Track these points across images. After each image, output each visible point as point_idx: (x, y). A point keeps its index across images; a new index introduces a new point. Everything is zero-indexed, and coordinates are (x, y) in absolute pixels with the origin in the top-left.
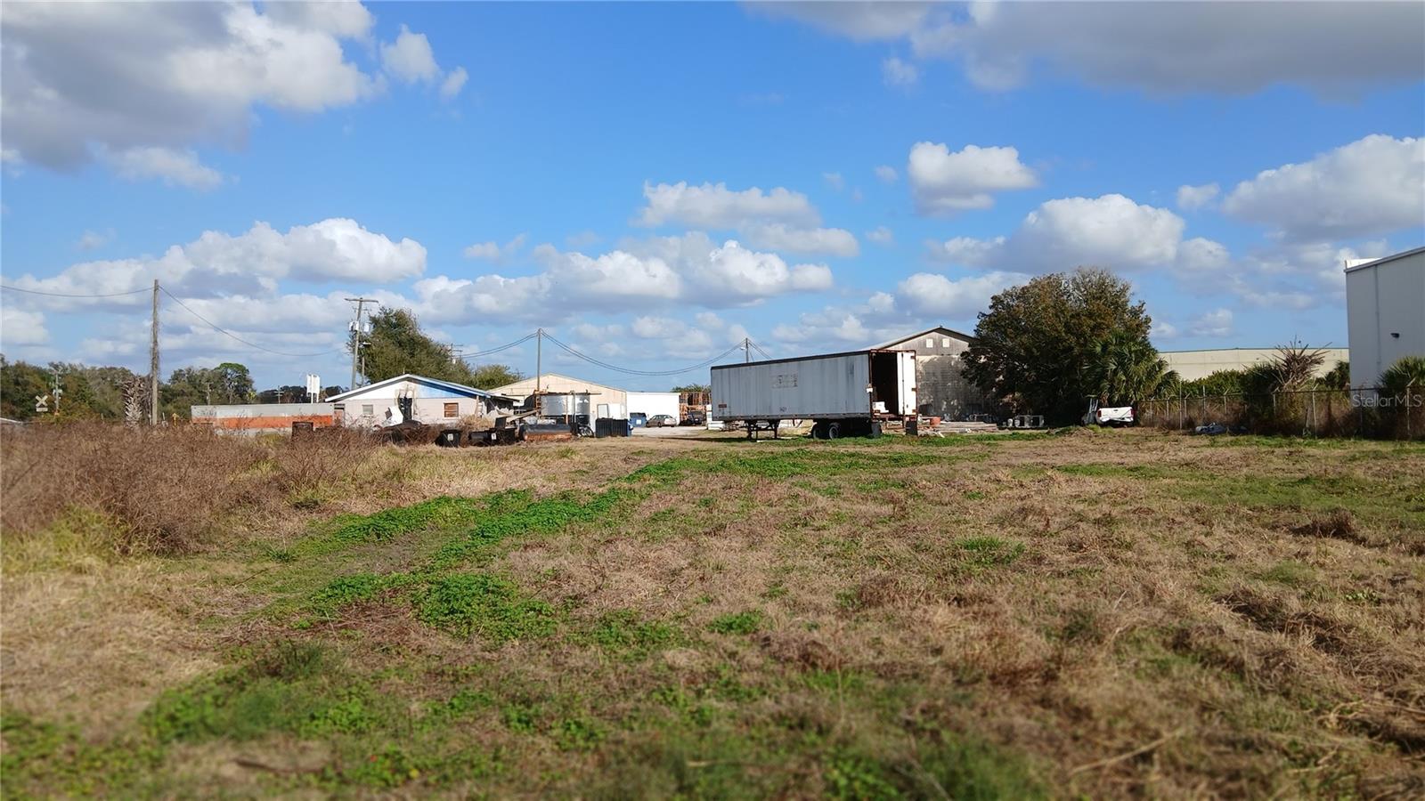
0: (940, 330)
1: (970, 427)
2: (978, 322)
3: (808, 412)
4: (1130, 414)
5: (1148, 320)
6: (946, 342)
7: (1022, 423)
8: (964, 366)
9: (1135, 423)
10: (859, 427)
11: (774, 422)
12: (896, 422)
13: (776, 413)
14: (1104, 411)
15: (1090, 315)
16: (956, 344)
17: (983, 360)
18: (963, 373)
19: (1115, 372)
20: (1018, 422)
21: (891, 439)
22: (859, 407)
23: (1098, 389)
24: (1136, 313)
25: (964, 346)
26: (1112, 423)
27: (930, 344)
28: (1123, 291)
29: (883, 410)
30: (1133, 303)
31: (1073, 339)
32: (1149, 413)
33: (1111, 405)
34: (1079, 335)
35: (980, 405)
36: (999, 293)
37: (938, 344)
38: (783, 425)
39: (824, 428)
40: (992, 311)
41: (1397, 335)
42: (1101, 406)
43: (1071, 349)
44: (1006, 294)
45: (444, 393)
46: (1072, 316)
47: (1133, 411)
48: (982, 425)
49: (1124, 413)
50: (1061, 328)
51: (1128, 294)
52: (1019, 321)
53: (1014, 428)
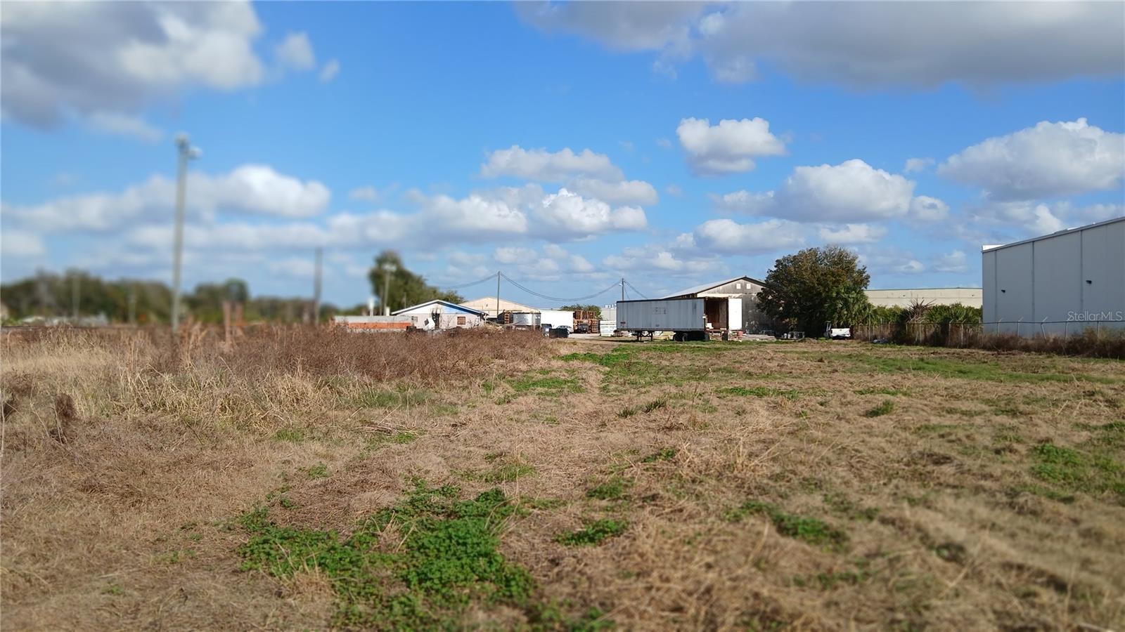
0: (745, 278)
1: (758, 338)
2: (767, 275)
3: (672, 327)
4: (848, 332)
5: (868, 277)
6: (749, 285)
7: (792, 336)
8: (758, 301)
9: (851, 337)
10: (699, 335)
11: (651, 332)
12: (717, 334)
13: (653, 327)
14: (833, 330)
15: (833, 274)
16: (755, 287)
17: (770, 298)
18: (758, 306)
19: (842, 308)
20: (789, 336)
21: (714, 342)
22: (698, 326)
23: (832, 319)
24: (861, 273)
25: (759, 288)
26: (838, 337)
27: (739, 287)
28: (854, 259)
29: (711, 327)
30: (859, 267)
31: (822, 288)
32: (859, 332)
33: (839, 327)
34: (826, 286)
35: (767, 325)
36: (780, 258)
37: (744, 287)
38: (657, 334)
39: (680, 336)
40: (775, 269)
41: (1004, 291)
42: (832, 327)
43: (821, 294)
44: (784, 259)
45: (458, 311)
46: (822, 275)
47: (851, 331)
48: (767, 336)
49: (845, 332)
50: (815, 282)
51: (856, 262)
52: (792, 276)
53: (787, 339)
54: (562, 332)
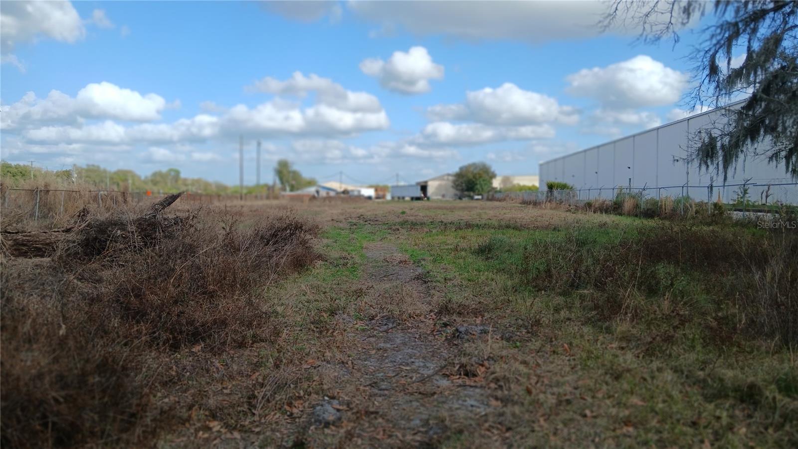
8: (453, 184)
11: (404, 197)
12: (425, 198)
17: (457, 183)
23: (476, 192)
26: (476, 199)
27: (445, 178)
29: (423, 195)
31: (474, 180)
33: (478, 195)
37: (448, 178)
42: (475, 195)
46: (475, 174)
49: (480, 197)
50: (472, 177)
54: (370, 198)
